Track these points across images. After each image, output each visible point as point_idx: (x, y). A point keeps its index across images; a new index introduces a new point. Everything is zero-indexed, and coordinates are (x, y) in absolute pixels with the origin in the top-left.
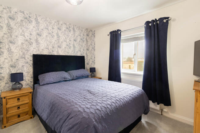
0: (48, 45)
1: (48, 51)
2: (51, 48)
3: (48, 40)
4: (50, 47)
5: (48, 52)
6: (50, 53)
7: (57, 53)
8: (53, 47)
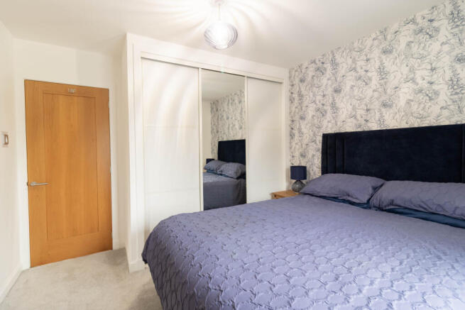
0: (354, 108)
1: (355, 121)
2: (363, 112)
3: (354, 96)
4: (360, 112)
5: (356, 124)
6: (360, 126)
7: (380, 124)
8: (368, 110)
